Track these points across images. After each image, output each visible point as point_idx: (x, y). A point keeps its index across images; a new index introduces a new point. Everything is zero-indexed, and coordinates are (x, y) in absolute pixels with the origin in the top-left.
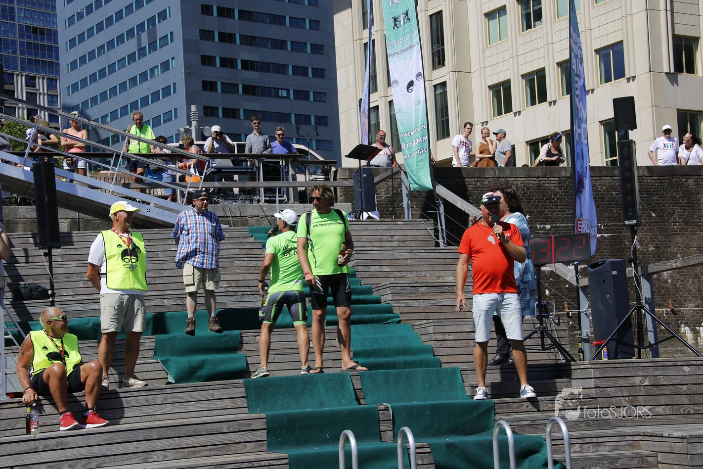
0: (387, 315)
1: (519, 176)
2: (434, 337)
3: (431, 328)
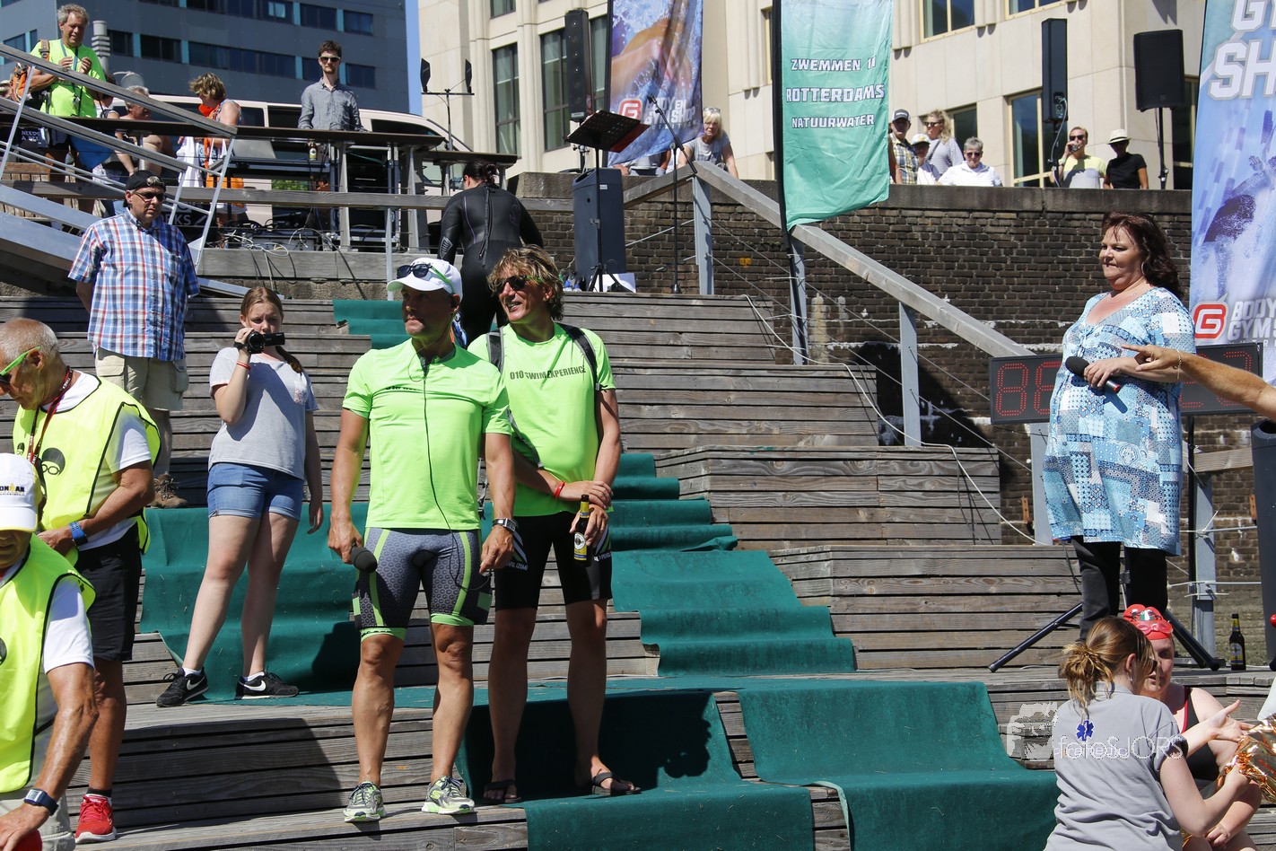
0: (704, 528)
1: (929, 207)
2: (833, 587)
3: (826, 564)
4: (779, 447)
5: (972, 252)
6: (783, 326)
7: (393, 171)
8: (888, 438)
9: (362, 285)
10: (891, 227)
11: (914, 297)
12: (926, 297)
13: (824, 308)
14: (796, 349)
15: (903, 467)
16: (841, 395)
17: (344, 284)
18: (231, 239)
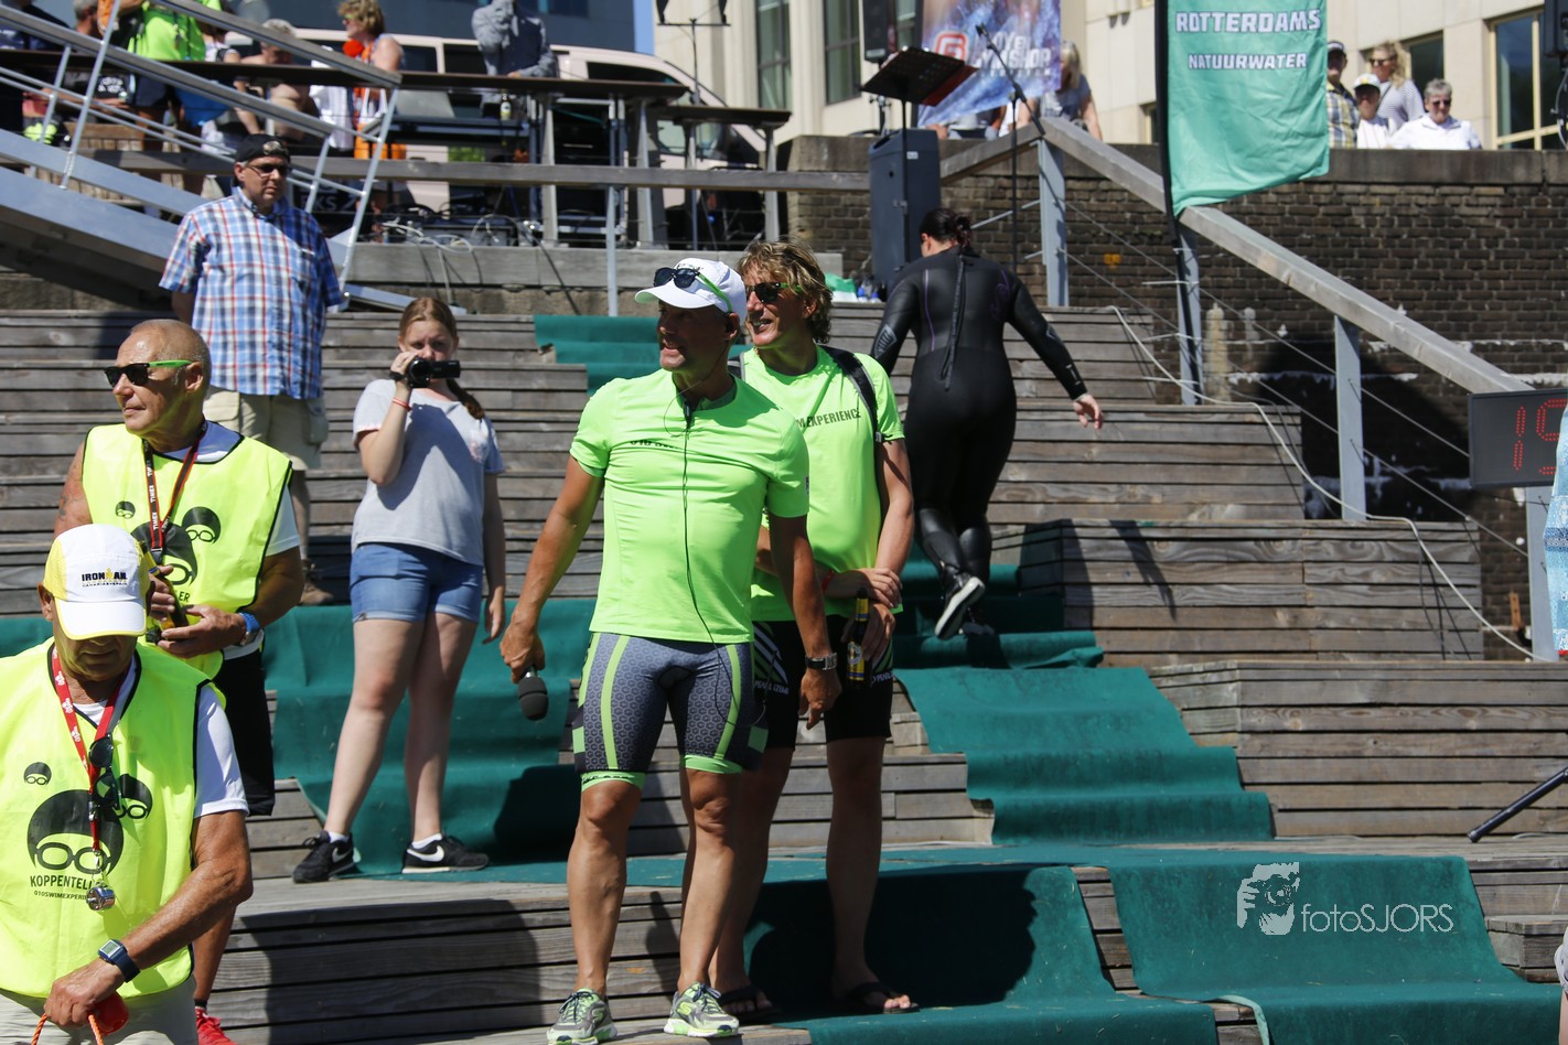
0: (1055, 636)
1: (1376, 180)
2: (1240, 719)
3: (1231, 687)
4: (1163, 522)
5: (1437, 244)
6: (1168, 351)
7: (617, 134)
8: (1316, 508)
9: (574, 294)
10: (1322, 209)
11: (1356, 309)
12: (1371, 306)
13: (1224, 325)
14: (1185, 382)
15: (1340, 550)
16: (1250, 448)
17: (548, 293)
18: (392, 230)
